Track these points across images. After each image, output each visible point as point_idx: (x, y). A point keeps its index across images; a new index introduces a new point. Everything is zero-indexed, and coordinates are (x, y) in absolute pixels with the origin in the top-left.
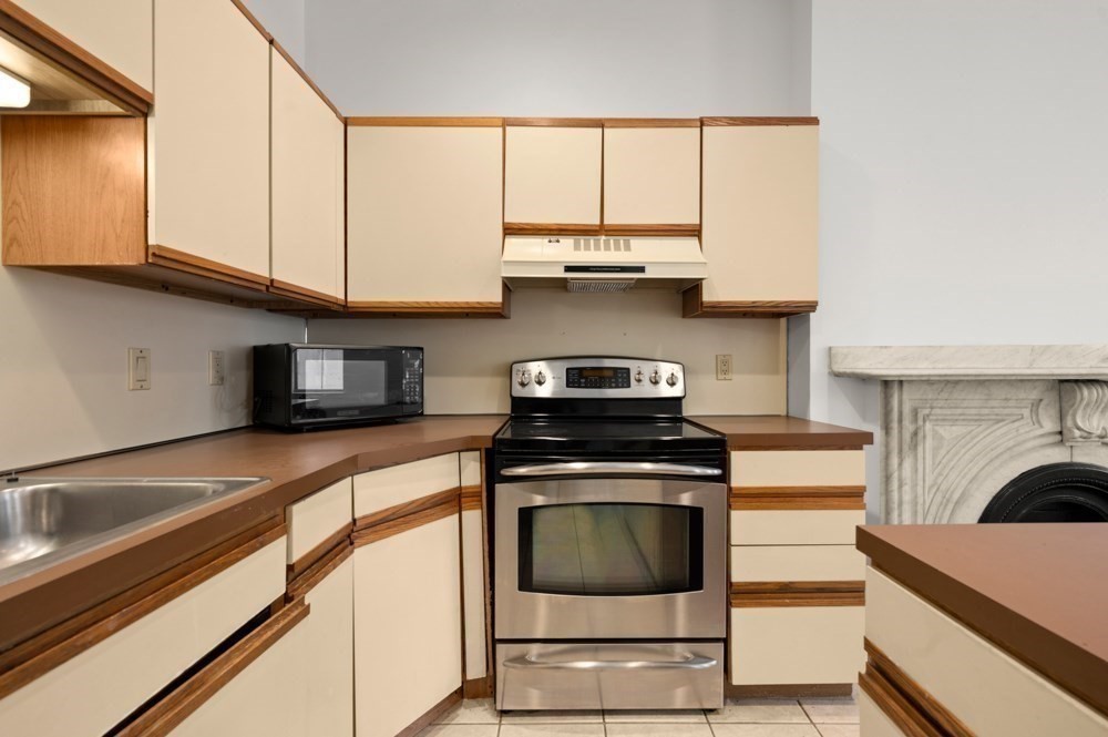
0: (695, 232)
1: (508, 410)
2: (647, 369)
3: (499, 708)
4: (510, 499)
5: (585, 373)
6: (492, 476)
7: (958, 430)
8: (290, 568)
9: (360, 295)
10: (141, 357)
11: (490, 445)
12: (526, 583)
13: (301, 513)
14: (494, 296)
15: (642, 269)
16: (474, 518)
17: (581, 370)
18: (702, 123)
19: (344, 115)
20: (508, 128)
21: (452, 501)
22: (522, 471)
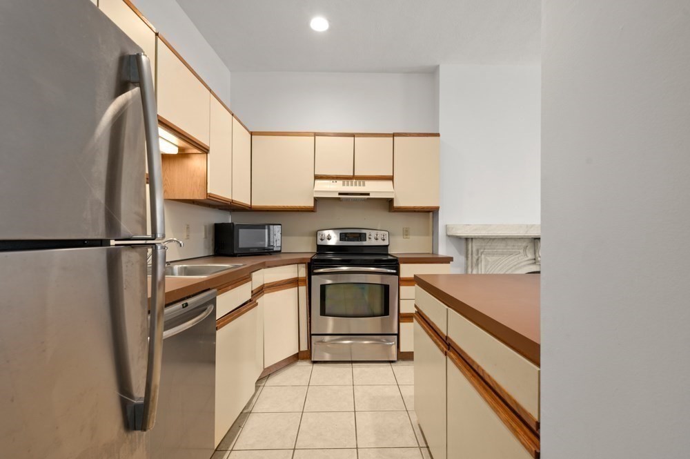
0: (391, 178)
1: (315, 250)
2: (373, 233)
3: (313, 360)
4: (317, 281)
5: (348, 235)
6: (310, 273)
7: (495, 258)
8: (252, 292)
9: (257, 203)
10: (188, 228)
11: (309, 261)
12: (323, 312)
13: (255, 275)
14: (311, 204)
15: (368, 194)
16: (303, 289)
17: (346, 234)
18: (394, 135)
19: (251, 131)
20: (317, 137)
21: (295, 282)
22: (321, 270)
